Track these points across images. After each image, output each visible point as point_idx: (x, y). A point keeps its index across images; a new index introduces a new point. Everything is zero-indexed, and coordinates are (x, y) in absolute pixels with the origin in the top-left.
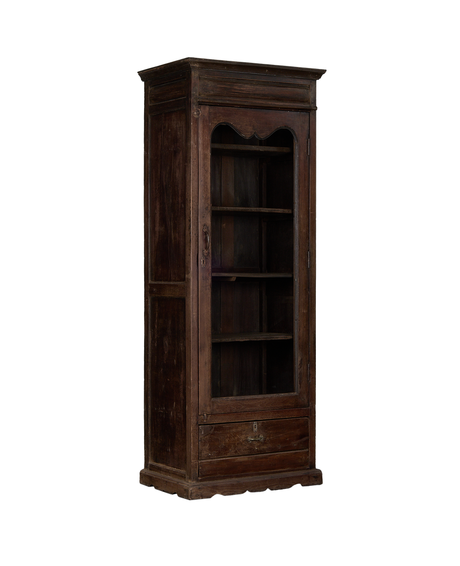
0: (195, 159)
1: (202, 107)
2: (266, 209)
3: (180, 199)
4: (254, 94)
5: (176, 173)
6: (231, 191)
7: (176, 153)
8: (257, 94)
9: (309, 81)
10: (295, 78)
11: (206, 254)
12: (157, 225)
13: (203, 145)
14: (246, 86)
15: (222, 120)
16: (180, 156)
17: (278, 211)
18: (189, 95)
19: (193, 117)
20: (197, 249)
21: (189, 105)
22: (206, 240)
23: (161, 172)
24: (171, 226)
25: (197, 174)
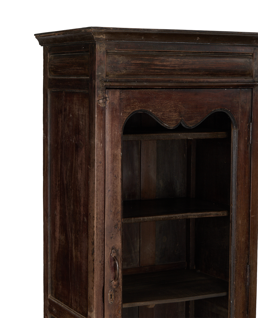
0: (101, 163)
1: (110, 91)
2: (195, 214)
3: (82, 209)
4: (181, 70)
5: (77, 174)
6: (153, 175)
7: (77, 147)
8: (185, 70)
9: (252, 48)
10: (234, 45)
11: (115, 285)
12: (58, 230)
13: (112, 143)
14: (170, 59)
15: (138, 107)
16: (82, 152)
17: (210, 214)
18: (93, 76)
19: (98, 106)
20: (102, 281)
21: (93, 89)
22: (114, 268)
23: (61, 166)
24: (72, 239)
25: (102, 182)
